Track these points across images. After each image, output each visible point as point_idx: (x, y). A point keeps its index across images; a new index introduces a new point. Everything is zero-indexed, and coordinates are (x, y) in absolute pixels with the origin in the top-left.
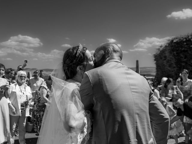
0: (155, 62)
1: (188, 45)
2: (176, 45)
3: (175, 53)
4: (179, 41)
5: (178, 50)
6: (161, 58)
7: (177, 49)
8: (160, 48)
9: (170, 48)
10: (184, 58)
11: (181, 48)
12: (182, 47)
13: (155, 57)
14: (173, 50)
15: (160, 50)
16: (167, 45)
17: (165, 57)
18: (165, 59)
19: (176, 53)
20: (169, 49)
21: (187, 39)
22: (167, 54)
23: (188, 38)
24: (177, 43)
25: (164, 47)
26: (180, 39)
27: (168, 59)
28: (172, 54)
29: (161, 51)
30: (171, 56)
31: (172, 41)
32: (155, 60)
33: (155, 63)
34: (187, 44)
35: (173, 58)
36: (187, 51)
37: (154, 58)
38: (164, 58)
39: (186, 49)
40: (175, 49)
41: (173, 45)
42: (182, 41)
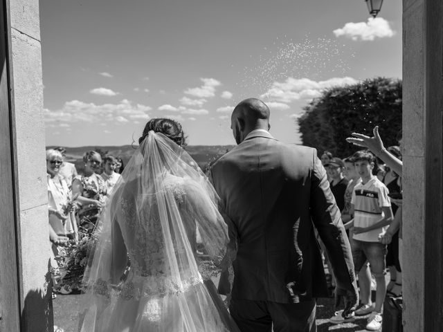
0: (301, 134)
1: (358, 104)
2: (337, 104)
3: (334, 118)
4: (341, 96)
5: (339, 114)
6: (312, 127)
7: (339, 111)
8: (310, 106)
9: (326, 108)
10: (350, 129)
11: (345, 110)
12: (347, 107)
13: (300, 125)
14: (330, 113)
15: (310, 111)
16: (322, 102)
17: (318, 125)
18: (318, 130)
19: (338, 119)
20: (324, 111)
21: (357, 92)
22: (321, 119)
23: (358, 90)
24: (338, 99)
25: (317, 106)
26: (343, 92)
27: (322, 129)
28: (329, 121)
29: (310, 113)
30: (327, 125)
31: (330, 94)
32: (301, 130)
33: (301, 137)
34: (356, 102)
35: (331, 127)
36: (356, 115)
37: (298, 127)
38: (315, 128)
39: (354, 112)
40: (334, 111)
41: (332, 103)
42: (347, 95)
